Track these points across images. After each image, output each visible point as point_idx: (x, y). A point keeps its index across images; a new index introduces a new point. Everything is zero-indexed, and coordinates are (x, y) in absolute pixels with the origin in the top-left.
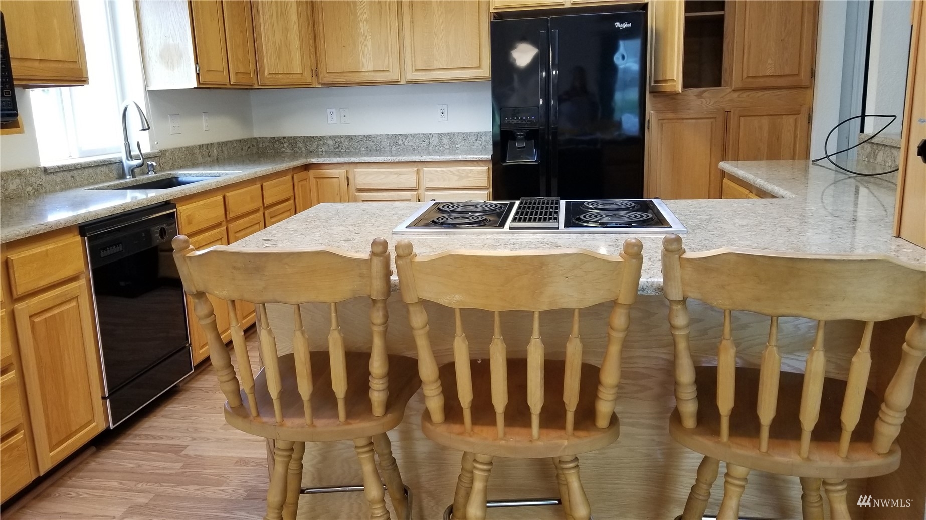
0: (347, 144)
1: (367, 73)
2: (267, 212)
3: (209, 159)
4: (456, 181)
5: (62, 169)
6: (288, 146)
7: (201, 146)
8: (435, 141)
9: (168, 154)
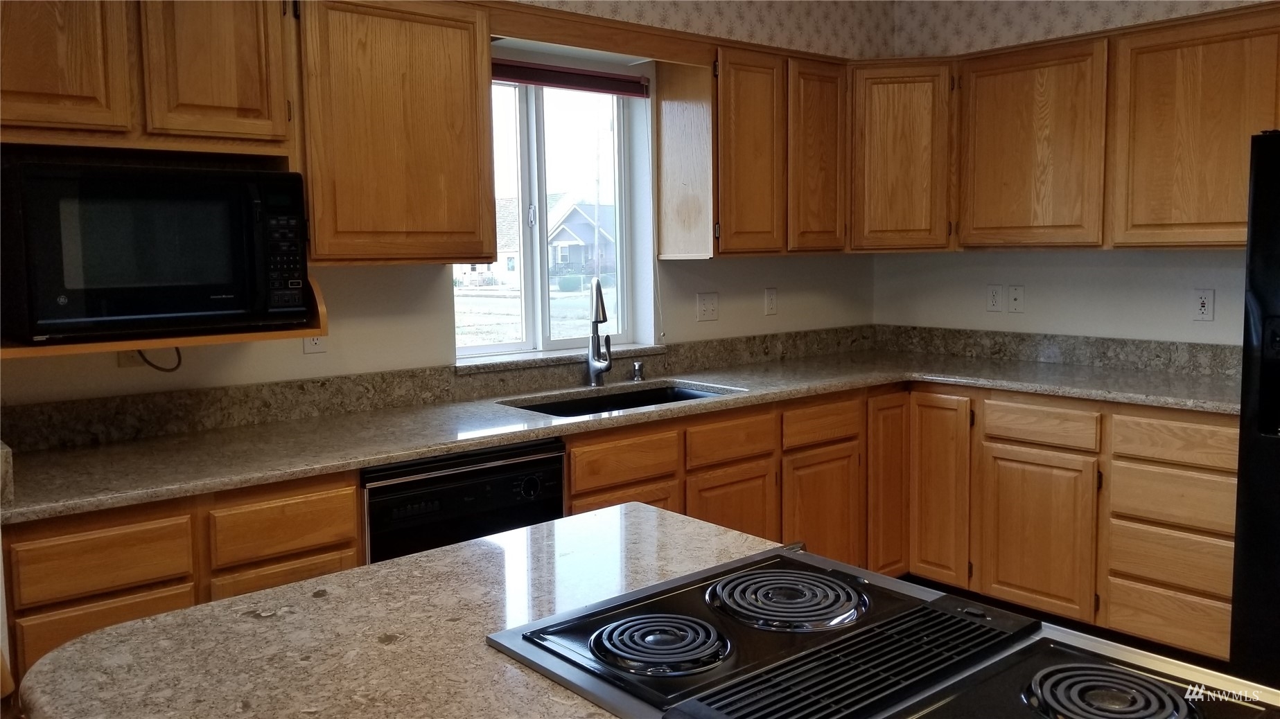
0: (1015, 347)
1: (1042, 231)
2: (786, 460)
3: (764, 358)
4: (1178, 449)
5: (482, 371)
6: (918, 342)
7: (750, 340)
8: (1182, 358)
9: (682, 351)
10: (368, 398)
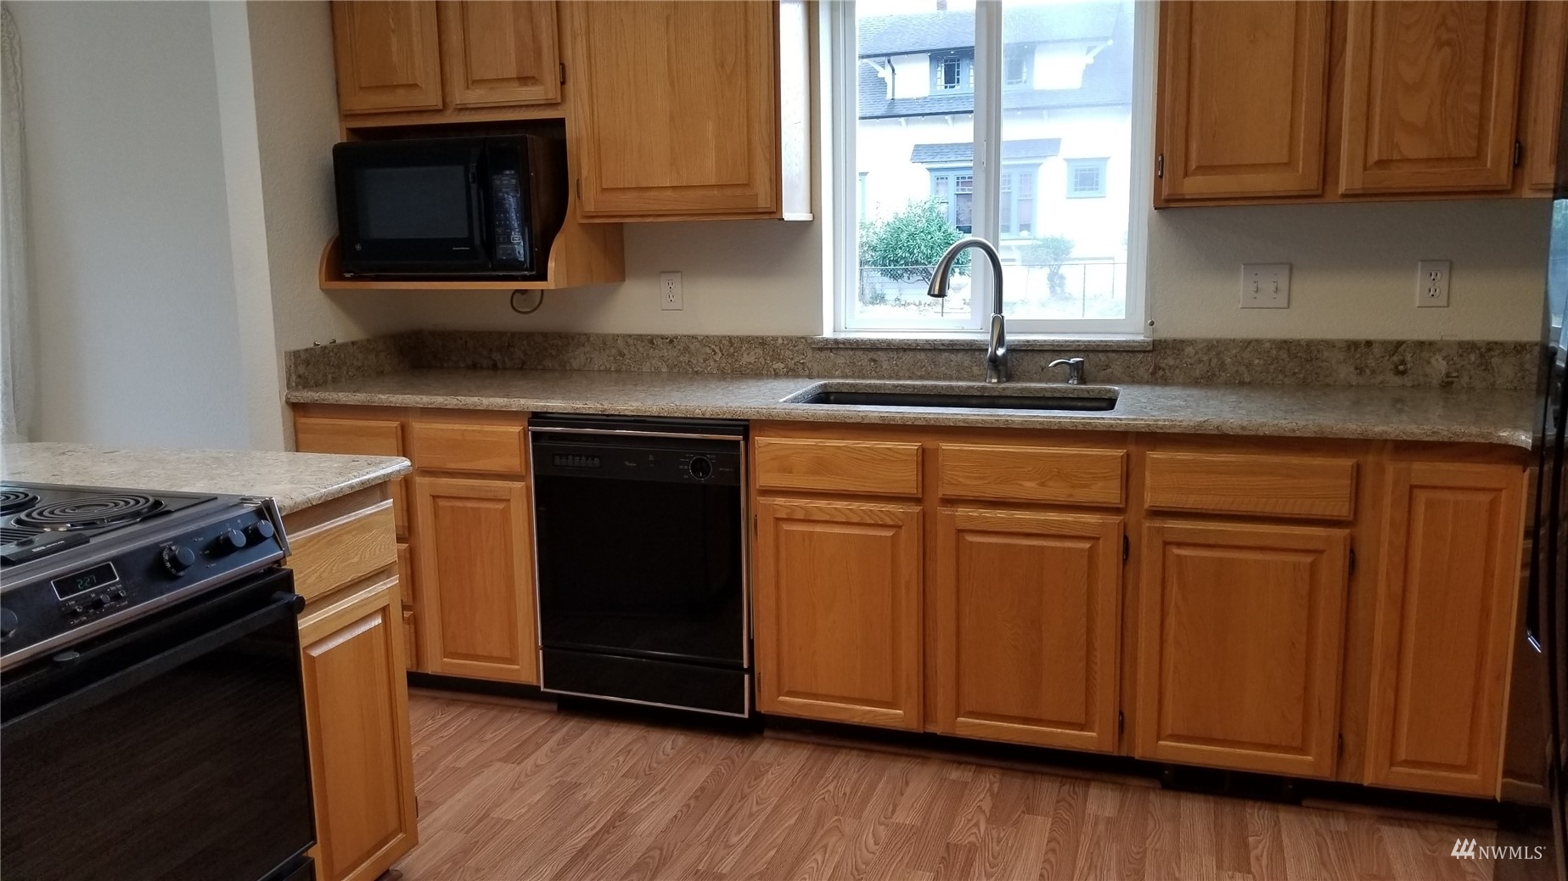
10: (715, 361)
